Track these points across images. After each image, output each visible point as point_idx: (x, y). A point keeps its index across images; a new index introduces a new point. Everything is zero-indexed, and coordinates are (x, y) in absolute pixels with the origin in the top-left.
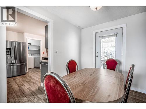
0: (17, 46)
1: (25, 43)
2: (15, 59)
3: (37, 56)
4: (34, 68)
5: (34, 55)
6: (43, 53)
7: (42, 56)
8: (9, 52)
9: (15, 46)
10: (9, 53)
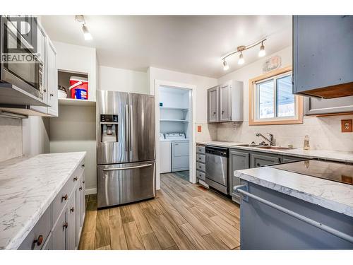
0: (131, 106)
1: (153, 97)
2: (128, 148)
3: (177, 138)
4: (172, 172)
5: (171, 135)
6: (199, 129)
7: (196, 138)
8: (114, 127)
9: (127, 106)
10: (114, 131)
